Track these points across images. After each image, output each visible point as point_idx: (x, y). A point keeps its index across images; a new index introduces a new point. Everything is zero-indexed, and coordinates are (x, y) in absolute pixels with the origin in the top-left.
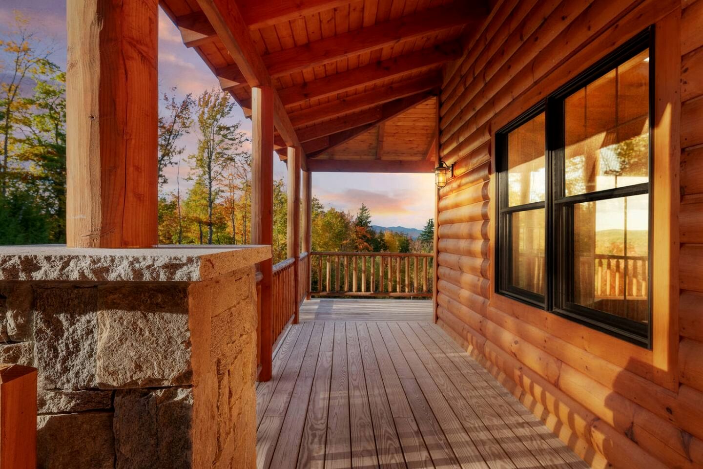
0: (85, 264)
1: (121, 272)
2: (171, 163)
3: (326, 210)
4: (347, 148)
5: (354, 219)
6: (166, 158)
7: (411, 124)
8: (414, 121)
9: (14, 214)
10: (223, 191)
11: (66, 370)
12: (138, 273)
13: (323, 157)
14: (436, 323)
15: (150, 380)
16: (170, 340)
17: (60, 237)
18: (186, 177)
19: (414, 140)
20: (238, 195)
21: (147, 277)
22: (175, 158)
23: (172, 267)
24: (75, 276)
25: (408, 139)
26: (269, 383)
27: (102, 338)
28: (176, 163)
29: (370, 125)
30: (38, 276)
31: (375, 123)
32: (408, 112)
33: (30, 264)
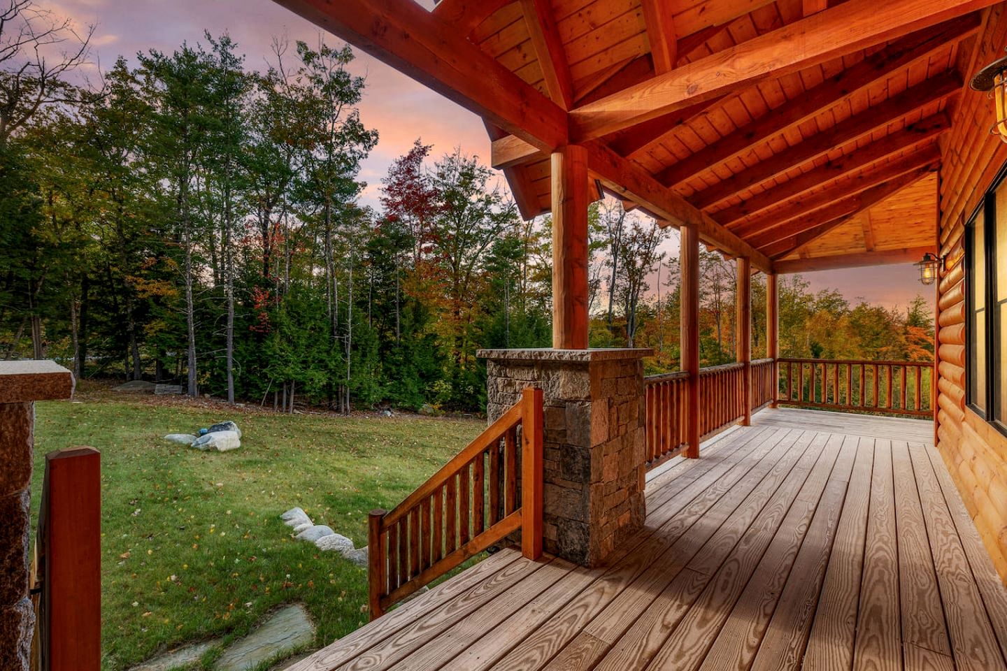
0: (556, 354)
1: (566, 357)
2: (651, 270)
3: (852, 308)
4: (823, 244)
5: (905, 317)
6: (646, 266)
7: (913, 204)
8: (915, 201)
9: (530, 326)
10: (707, 294)
11: (551, 392)
12: (571, 357)
13: (794, 256)
14: (936, 446)
15: (577, 397)
16: (583, 383)
17: (550, 345)
18: (667, 282)
19: (923, 222)
20: (725, 296)
21: (574, 359)
22: (656, 265)
23: (582, 355)
24: (553, 358)
25: (912, 222)
26: (696, 460)
27: (562, 381)
28: (656, 270)
29: (845, 217)
30: (543, 358)
31: (851, 214)
32: (900, 193)
33: (541, 354)
